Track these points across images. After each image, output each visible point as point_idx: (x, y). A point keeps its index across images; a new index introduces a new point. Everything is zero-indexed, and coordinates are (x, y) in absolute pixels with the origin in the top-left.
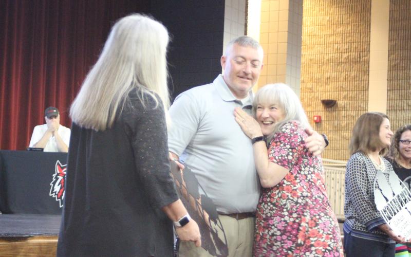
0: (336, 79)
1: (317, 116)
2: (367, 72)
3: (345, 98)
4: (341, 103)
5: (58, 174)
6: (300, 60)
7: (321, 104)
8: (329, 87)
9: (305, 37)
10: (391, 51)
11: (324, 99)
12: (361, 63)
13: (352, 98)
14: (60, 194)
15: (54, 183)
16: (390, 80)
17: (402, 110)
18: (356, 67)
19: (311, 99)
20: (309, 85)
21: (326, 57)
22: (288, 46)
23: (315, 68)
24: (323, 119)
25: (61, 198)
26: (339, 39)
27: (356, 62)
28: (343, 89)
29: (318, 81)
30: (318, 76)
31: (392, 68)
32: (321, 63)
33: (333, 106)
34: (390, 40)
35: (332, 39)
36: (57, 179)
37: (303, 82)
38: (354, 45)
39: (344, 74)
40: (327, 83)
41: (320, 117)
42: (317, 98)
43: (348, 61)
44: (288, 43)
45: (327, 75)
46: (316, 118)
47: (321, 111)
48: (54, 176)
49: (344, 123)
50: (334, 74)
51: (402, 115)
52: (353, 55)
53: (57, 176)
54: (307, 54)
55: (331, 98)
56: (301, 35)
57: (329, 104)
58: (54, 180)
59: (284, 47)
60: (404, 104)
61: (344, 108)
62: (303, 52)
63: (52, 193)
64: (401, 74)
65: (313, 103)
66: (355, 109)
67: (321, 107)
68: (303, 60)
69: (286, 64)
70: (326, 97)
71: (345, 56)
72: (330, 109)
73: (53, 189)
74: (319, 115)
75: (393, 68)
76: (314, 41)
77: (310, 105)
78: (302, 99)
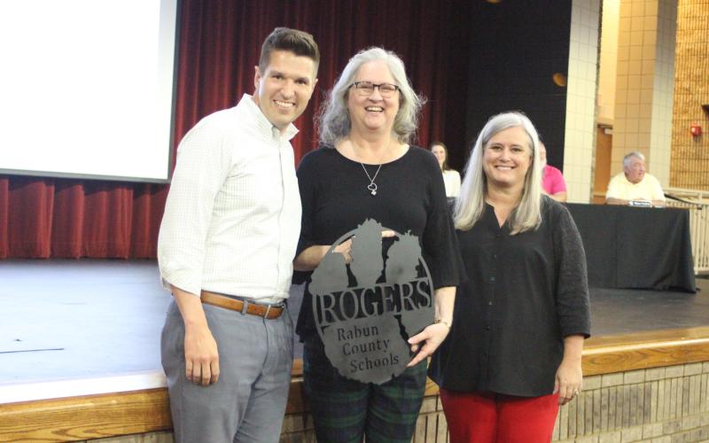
1: (696, 128)
6: (674, 50)
7: (702, 111)
9: (681, 21)
11: (706, 103)
19: (688, 104)
20: (686, 85)
22: (658, 36)
23: (693, 63)
24: (704, 130)
29: (698, 79)
30: (698, 72)
32: (703, 55)
37: (678, 80)
41: (699, 129)
42: (696, 102)
44: (658, 31)
46: (693, 130)
47: (700, 119)
54: (683, 42)
56: (676, 17)
59: (652, 37)
62: (679, 40)
65: (691, 109)
67: (702, 114)
68: (678, 51)
69: (655, 60)
74: (698, 125)
76: (693, 24)
77: (686, 112)
78: (676, 103)
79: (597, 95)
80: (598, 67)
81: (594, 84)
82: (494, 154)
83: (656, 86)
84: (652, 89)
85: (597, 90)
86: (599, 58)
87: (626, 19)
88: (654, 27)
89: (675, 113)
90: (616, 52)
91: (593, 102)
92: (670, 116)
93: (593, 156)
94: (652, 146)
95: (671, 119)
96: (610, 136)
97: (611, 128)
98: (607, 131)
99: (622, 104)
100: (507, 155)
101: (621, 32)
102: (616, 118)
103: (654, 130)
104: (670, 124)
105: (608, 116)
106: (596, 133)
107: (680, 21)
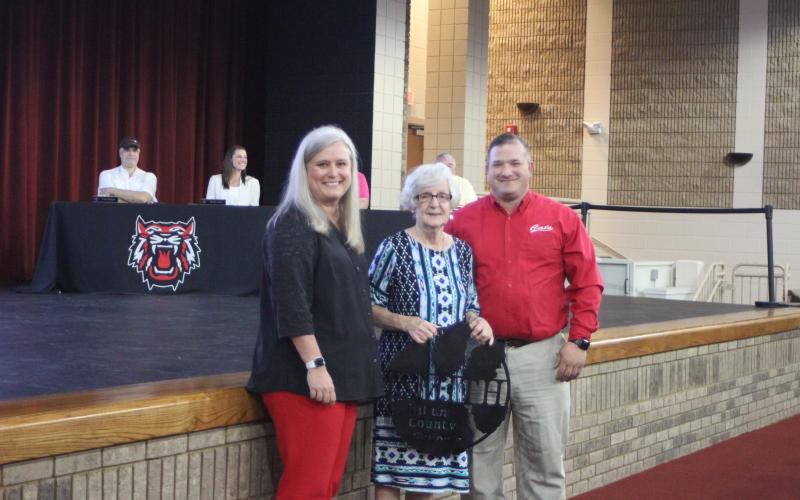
0: (539, 74)
1: (511, 127)
2: (582, 63)
3: (550, 100)
4: (545, 107)
5: (139, 235)
6: (487, 44)
7: (517, 109)
8: (528, 85)
9: (494, 14)
10: (617, 33)
11: (521, 102)
12: (572, 51)
13: (560, 101)
14: (142, 264)
15: (134, 248)
16: (614, 75)
17: (631, 118)
18: (567, 55)
19: (502, 102)
20: (500, 82)
21: (524, 42)
22: (469, 28)
23: (508, 58)
24: (519, 130)
25: (144, 268)
26: (542, 16)
27: (567, 49)
28: (549, 88)
29: (513, 76)
30: (513, 68)
31: (617, 58)
32: (516, 50)
33: (534, 111)
34: (615, 18)
35: (532, 15)
36: (138, 241)
37: (491, 77)
38: (564, 25)
39: (549, 67)
40: (525, 79)
41: (515, 128)
42: (511, 101)
43: (555, 47)
45: (526, 67)
47: (516, 119)
48: (134, 237)
49: (549, 136)
50: (535, 66)
51: (631, 125)
52: (562, 38)
53: (137, 238)
54: (496, 36)
55: (532, 100)
56: (488, 10)
57: (529, 109)
58: (134, 243)
59: (463, 31)
60: (634, 109)
61: (550, 115)
62: (491, 34)
63: (131, 261)
64: (629, 66)
65: (506, 108)
66: (565, 116)
67: (517, 113)
68: (491, 45)
69: (467, 55)
70: (523, 99)
71: (551, 39)
72: (530, 116)
73: (133, 256)
74: (514, 124)
75: (619, 58)
76: (507, 17)
77: (501, 111)
78: (490, 102)
79: (405, 93)
80: (407, 62)
81: (403, 82)
82: (321, 172)
83: (468, 84)
84: (464, 86)
85: (405, 88)
86: (407, 53)
87: (436, 12)
88: (465, 19)
89: (489, 112)
90: (425, 47)
91: (402, 100)
92: (484, 116)
93: (403, 158)
94: (466, 147)
95: (485, 119)
96: (422, 137)
97: (422, 129)
98: (419, 132)
99: (433, 103)
100: (336, 171)
101: (431, 25)
102: (427, 118)
103: (467, 130)
104: (485, 124)
105: (419, 115)
106: (406, 135)
107: (492, 14)
